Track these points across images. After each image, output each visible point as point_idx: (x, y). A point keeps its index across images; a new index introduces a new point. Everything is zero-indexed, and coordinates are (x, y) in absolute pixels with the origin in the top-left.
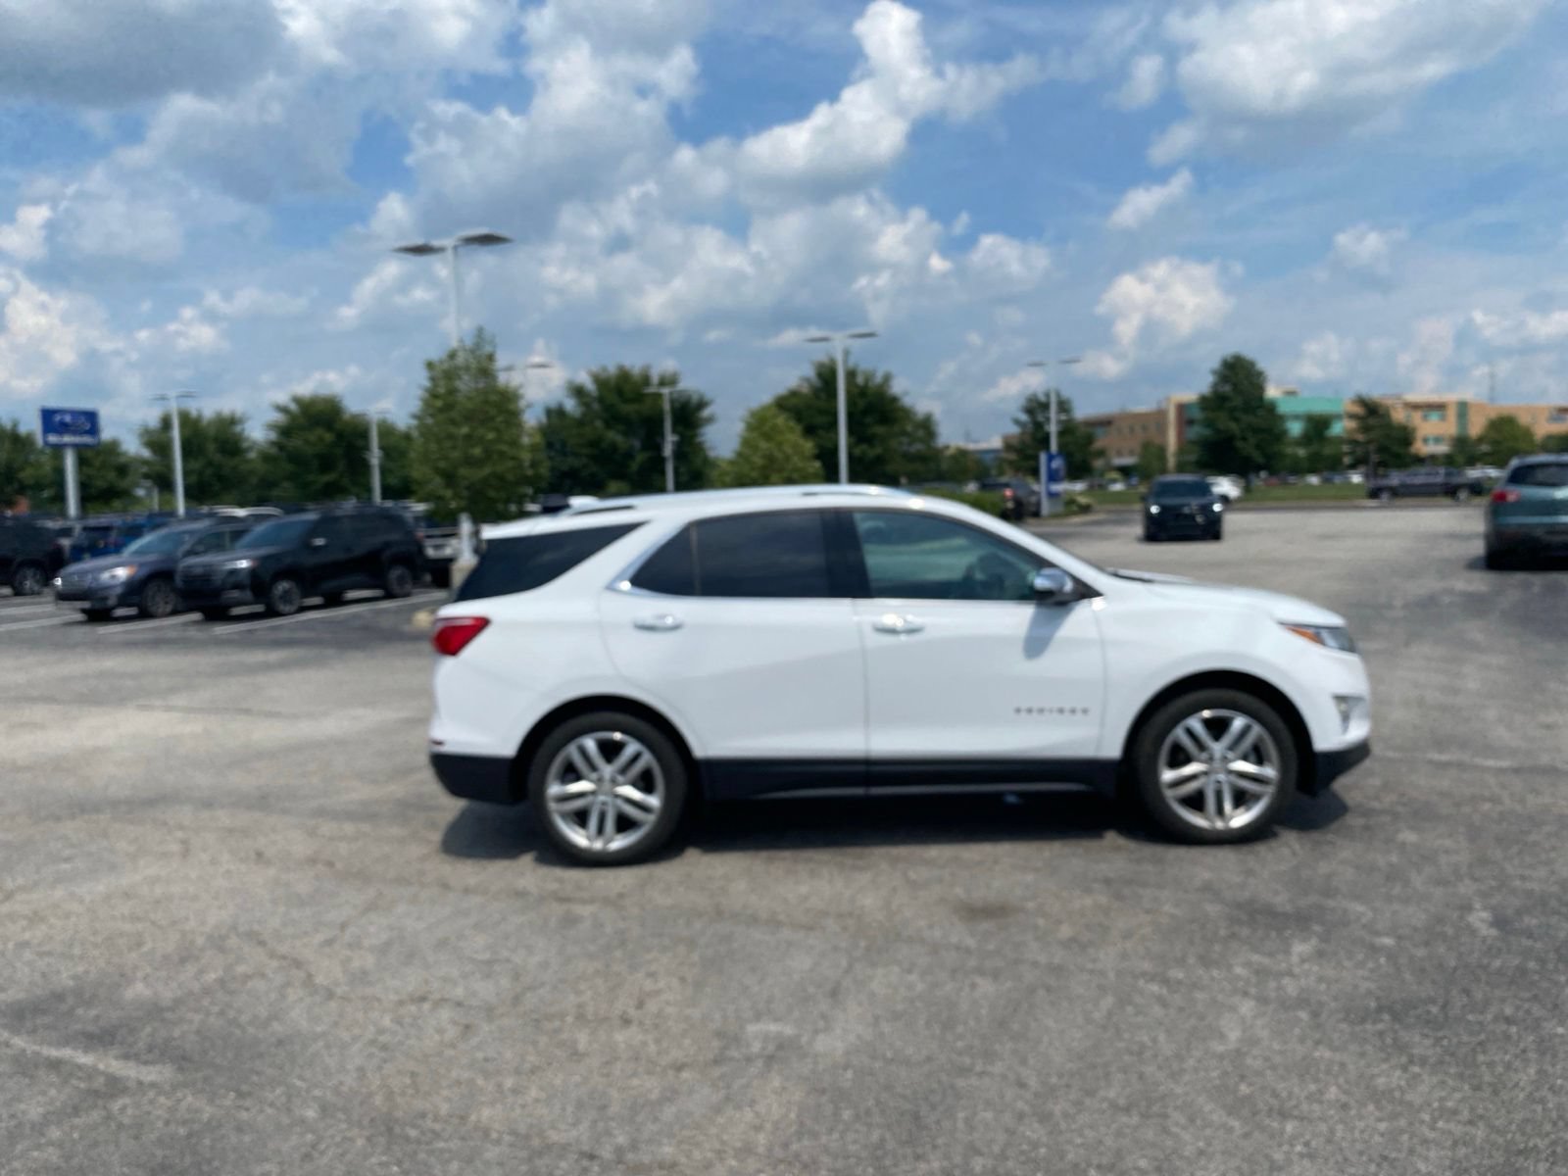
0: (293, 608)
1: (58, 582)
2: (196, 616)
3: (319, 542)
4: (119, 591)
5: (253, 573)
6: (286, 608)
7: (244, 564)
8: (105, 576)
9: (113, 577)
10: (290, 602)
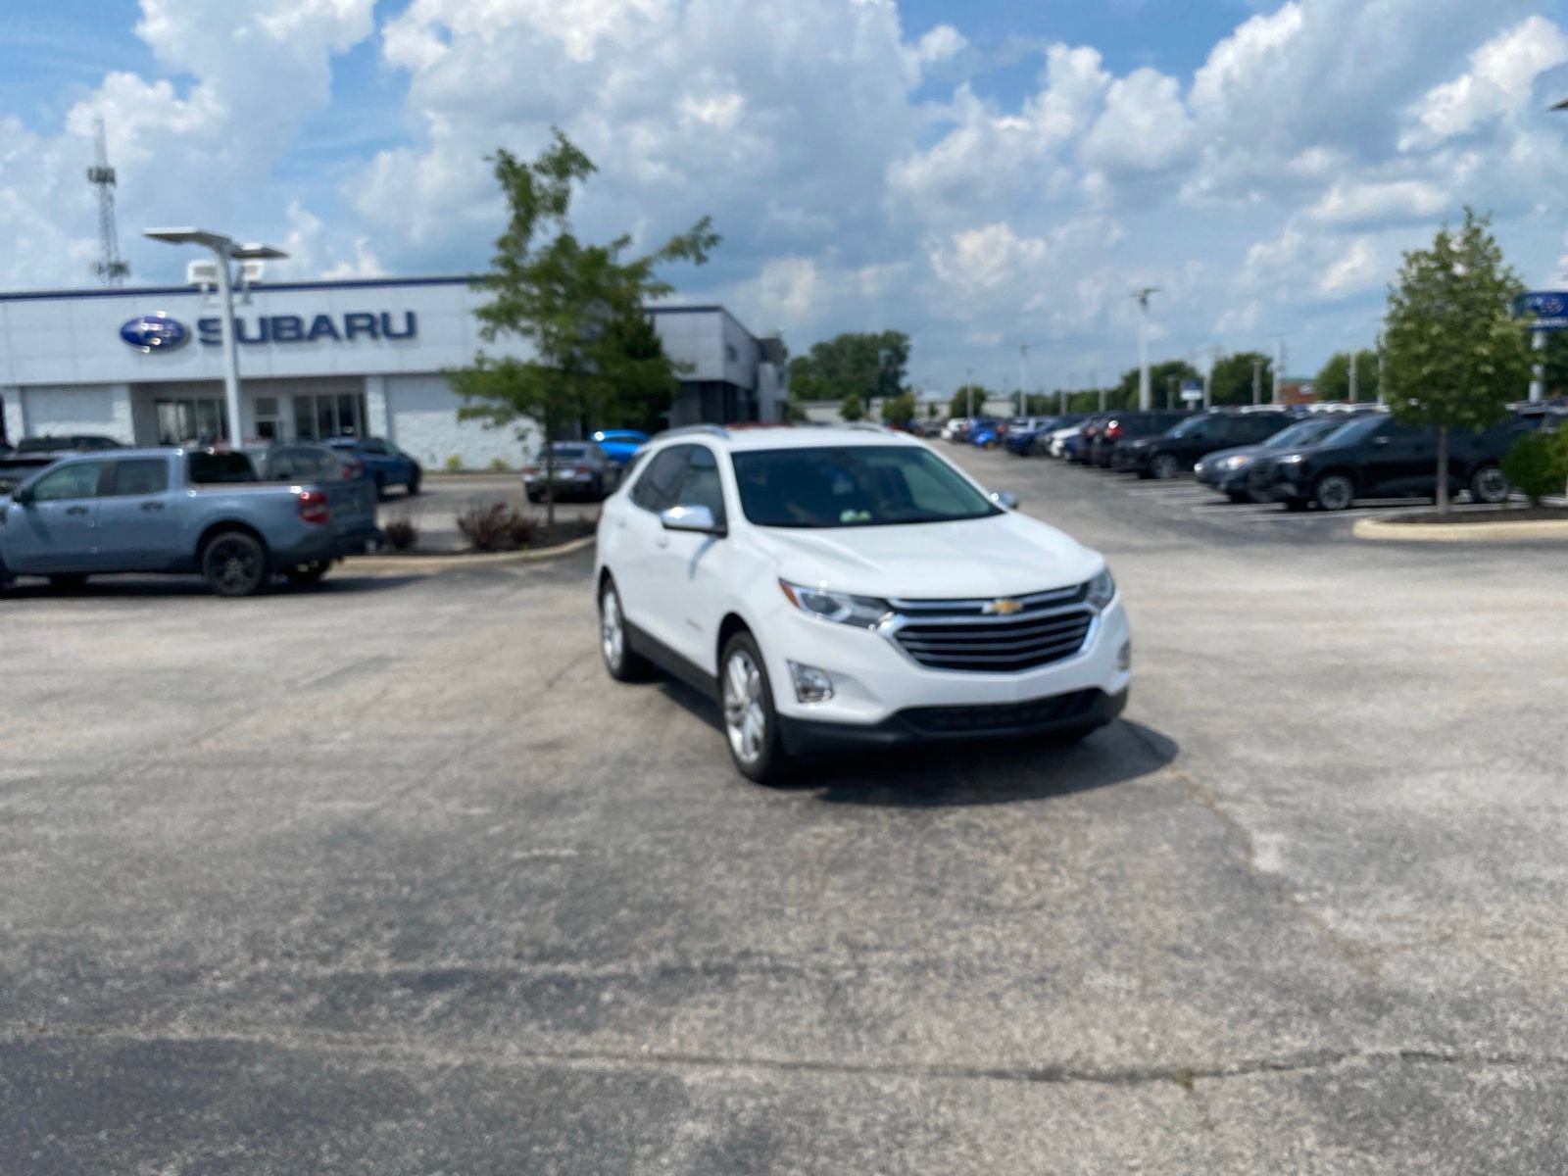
0: (1343, 504)
1: (1198, 468)
2: (1279, 506)
3: (1382, 440)
4: (1228, 477)
5: (1304, 466)
6: (1331, 504)
7: (1295, 459)
8: (1221, 465)
9: (1227, 466)
10: (1339, 499)
